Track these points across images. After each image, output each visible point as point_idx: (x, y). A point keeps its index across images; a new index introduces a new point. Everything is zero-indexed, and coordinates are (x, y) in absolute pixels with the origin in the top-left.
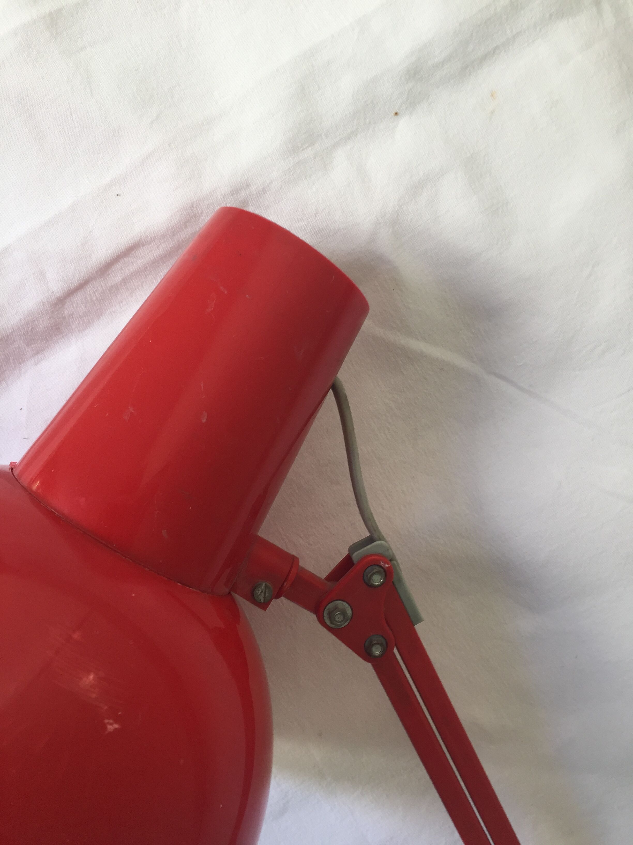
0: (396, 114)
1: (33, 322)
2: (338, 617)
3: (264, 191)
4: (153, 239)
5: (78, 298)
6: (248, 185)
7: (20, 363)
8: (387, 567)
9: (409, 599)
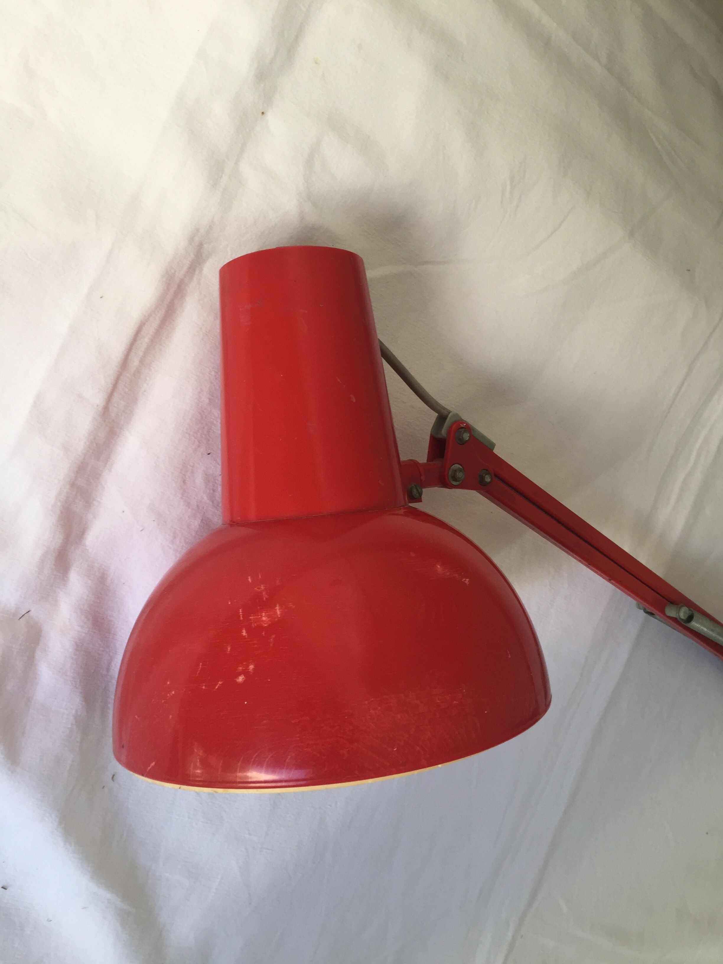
0: (263, 113)
1: (95, 439)
2: (460, 475)
3: (211, 227)
4: (150, 315)
5: (116, 398)
6: (198, 230)
7: (98, 479)
8: (465, 425)
9: (483, 436)
